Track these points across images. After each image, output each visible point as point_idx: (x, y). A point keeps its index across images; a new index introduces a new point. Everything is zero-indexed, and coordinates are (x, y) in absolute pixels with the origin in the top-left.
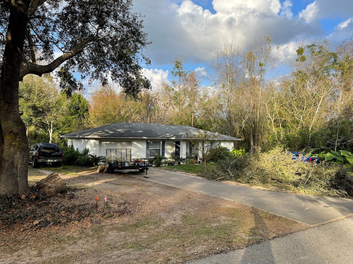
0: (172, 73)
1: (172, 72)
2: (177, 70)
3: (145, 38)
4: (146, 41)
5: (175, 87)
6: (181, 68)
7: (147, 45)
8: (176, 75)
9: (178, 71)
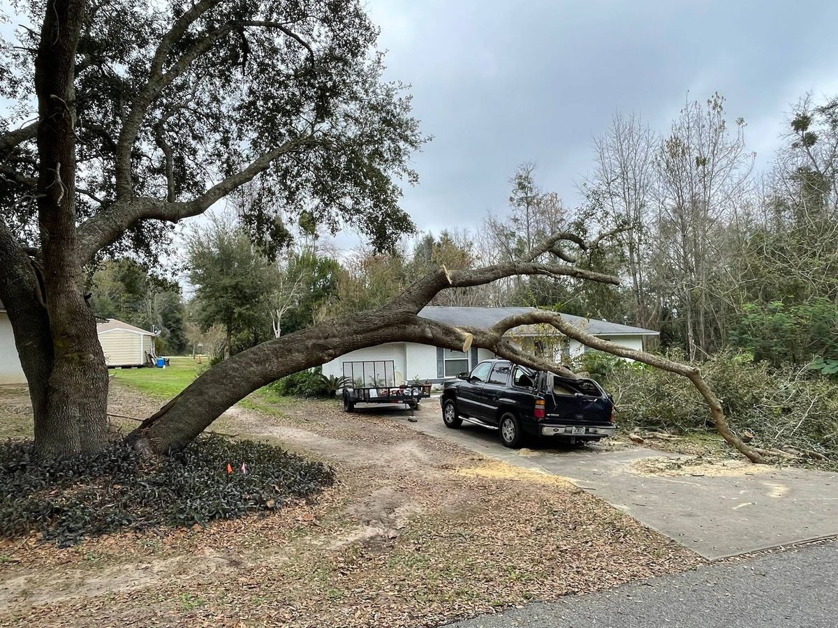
0: (511, 201)
1: (511, 199)
2: (521, 194)
3: (416, 132)
4: (417, 137)
5: (519, 229)
6: (531, 190)
7: (422, 145)
8: (519, 205)
9: (523, 195)
